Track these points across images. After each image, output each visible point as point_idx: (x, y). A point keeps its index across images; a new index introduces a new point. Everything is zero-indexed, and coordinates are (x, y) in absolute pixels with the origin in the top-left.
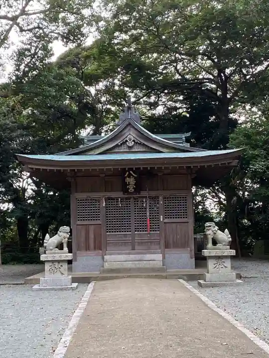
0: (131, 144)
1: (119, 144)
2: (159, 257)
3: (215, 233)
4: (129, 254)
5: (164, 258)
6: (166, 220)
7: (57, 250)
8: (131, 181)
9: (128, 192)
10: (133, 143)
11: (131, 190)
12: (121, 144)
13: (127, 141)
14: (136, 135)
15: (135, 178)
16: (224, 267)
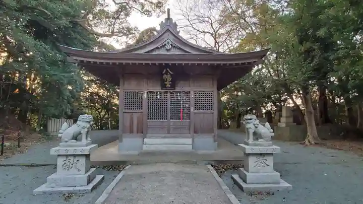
0: (169, 47)
1: (159, 47)
2: (189, 141)
3: (256, 127)
4: (165, 137)
5: (193, 141)
6: (196, 111)
7: (74, 142)
8: (168, 78)
9: (166, 87)
10: (171, 46)
11: (168, 85)
12: (161, 47)
13: (165, 44)
14: (174, 40)
15: (171, 75)
16: (266, 165)
